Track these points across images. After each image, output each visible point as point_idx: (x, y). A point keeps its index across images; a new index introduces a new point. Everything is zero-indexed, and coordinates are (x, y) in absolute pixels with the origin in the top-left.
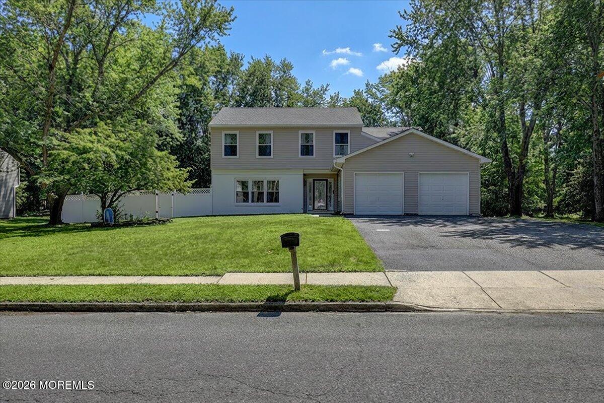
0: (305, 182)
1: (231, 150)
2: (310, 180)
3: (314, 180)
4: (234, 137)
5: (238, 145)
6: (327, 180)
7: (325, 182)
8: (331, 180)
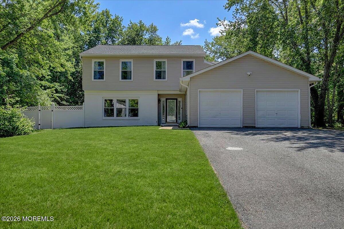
0: (159, 101)
1: (100, 75)
2: (163, 100)
3: (167, 99)
4: (101, 64)
5: (104, 70)
6: (177, 99)
7: (175, 101)
8: (180, 99)
